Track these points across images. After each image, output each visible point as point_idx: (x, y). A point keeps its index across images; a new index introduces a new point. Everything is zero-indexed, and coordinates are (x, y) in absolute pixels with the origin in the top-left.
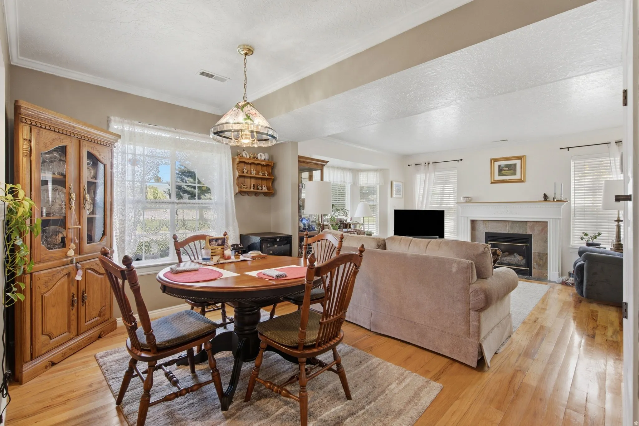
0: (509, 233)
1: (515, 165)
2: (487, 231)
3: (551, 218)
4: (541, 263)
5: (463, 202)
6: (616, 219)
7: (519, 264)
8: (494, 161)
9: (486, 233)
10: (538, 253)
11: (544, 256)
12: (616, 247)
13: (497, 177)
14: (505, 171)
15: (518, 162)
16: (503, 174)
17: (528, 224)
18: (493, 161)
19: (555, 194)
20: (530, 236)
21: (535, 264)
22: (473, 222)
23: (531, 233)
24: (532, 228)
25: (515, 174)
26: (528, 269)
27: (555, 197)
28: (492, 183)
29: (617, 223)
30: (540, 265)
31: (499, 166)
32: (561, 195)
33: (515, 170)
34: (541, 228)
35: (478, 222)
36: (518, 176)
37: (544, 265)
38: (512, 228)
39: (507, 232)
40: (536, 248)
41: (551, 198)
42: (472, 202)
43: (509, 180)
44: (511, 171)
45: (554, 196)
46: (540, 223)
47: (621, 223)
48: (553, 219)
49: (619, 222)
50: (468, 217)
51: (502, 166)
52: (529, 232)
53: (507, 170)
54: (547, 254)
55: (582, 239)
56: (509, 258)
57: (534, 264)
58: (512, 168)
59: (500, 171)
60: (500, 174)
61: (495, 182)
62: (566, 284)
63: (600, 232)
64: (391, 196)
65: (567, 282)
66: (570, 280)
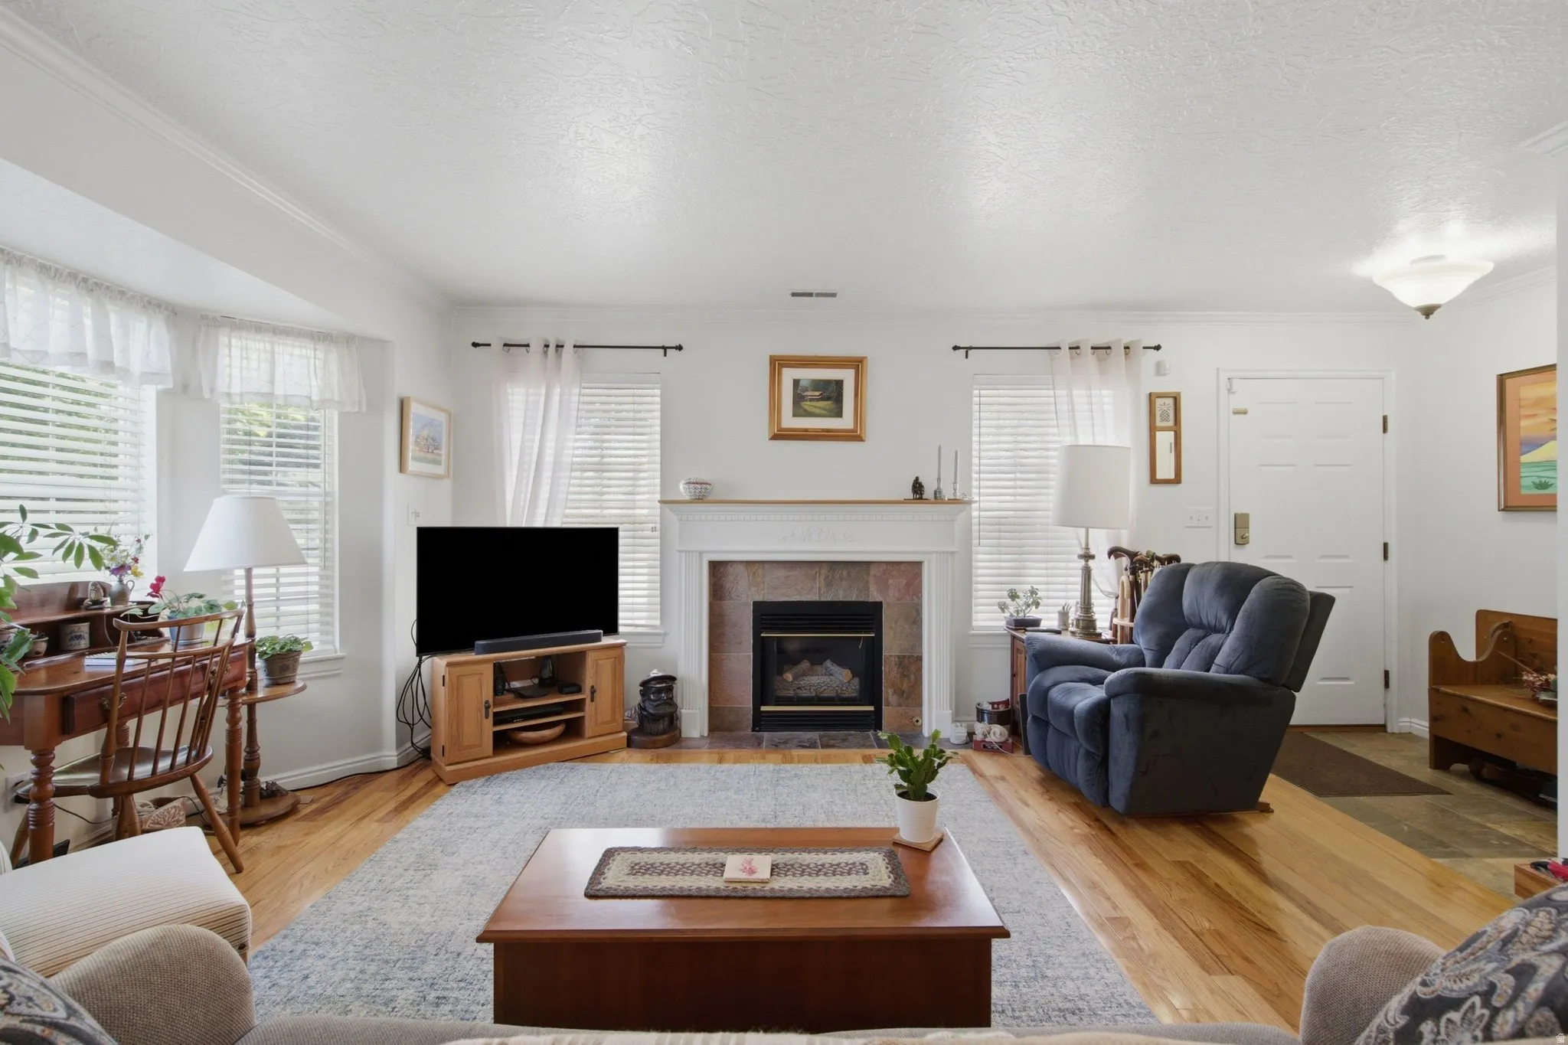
0: (823, 599)
1: (839, 384)
2: (759, 598)
3: (933, 552)
4: (905, 686)
5: (687, 498)
6: (1082, 552)
7: (847, 695)
8: (782, 366)
9: (756, 604)
10: (898, 657)
11: (912, 664)
12: (1083, 628)
13: (789, 421)
14: (811, 400)
15: (847, 376)
16: (806, 411)
17: (873, 571)
18: (778, 363)
19: (939, 480)
20: (878, 606)
21: (890, 691)
22: (717, 568)
23: (879, 599)
24: (884, 587)
25: (839, 414)
26: (872, 708)
27: (938, 488)
28: (775, 437)
29: (1082, 563)
30: (903, 692)
31: (796, 383)
32: (955, 483)
33: (838, 399)
34: (905, 581)
35: (730, 569)
36: (846, 422)
37: (912, 694)
38: (829, 584)
39: (816, 598)
40: (891, 645)
41: (928, 493)
42: (710, 498)
43: (823, 430)
44: (829, 402)
45: (935, 487)
46: (902, 567)
47: (1091, 563)
48: (937, 552)
49: (1087, 561)
50: (701, 553)
51: (802, 383)
52: (874, 596)
53: (818, 400)
54: (920, 659)
55: (1003, 607)
56: (814, 680)
57: (888, 693)
58: (832, 393)
59: (798, 398)
60: (798, 411)
61: (781, 435)
62: (984, 747)
63: (1035, 587)
64: (402, 468)
65: (987, 740)
66: (994, 734)
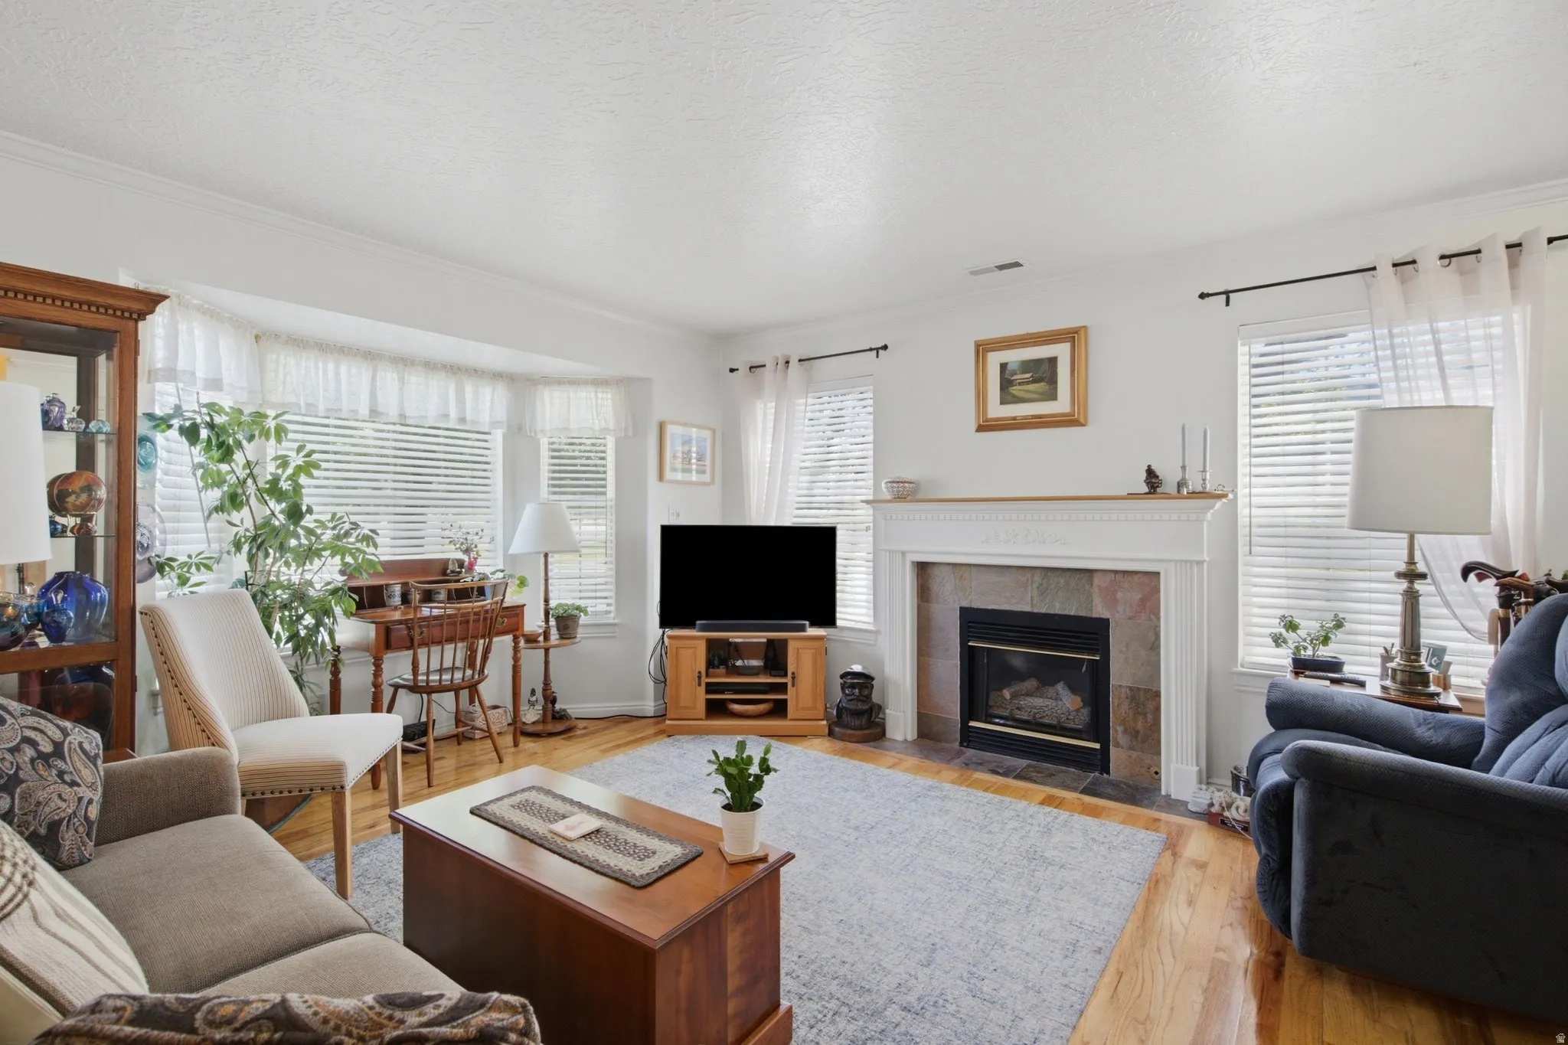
0: (1036, 610)
1: (1053, 361)
2: (965, 604)
3: (1171, 561)
4: (1140, 725)
5: (889, 497)
6: (1402, 567)
7: (1072, 725)
8: (986, 351)
9: (961, 609)
10: (1131, 688)
11: (1147, 700)
12: (1402, 683)
13: (997, 410)
14: (1020, 384)
15: (1061, 351)
16: (1014, 396)
17: (1097, 580)
18: (982, 349)
19: (1184, 468)
20: (1104, 624)
21: (1120, 729)
22: (923, 569)
23: (1105, 614)
24: (1112, 601)
25: (1052, 396)
26: (1097, 746)
27: (1184, 479)
28: (981, 429)
29: (1403, 585)
30: (1137, 732)
31: (1003, 367)
32: (1204, 471)
33: (1052, 380)
34: (1139, 596)
35: (936, 571)
36: (1062, 404)
37: (1148, 737)
38: (1043, 592)
39: (1027, 608)
40: (1121, 673)
41: (1169, 485)
42: (919, 496)
43: (1034, 417)
44: (1042, 384)
45: (1179, 478)
46: (1136, 578)
47: (1419, 586)
48: (1176, 561)
49: (1411, 582)
50: (903, 553)
51: (1010, 367)
52: (1099, 611)
53: (1028, 383)
54: (1158, 694)
55: (1278, 641)
56: (1038, 702)
57: (1117, 732)
58: (1044, 373)
59: (1006, 383)
60: (1006, 398)
61: (986, 426)
62: (1223, 822)
63: (1341, 615)
64: (661, 477)
65: (1226, 814)
66: (1237, 808)
